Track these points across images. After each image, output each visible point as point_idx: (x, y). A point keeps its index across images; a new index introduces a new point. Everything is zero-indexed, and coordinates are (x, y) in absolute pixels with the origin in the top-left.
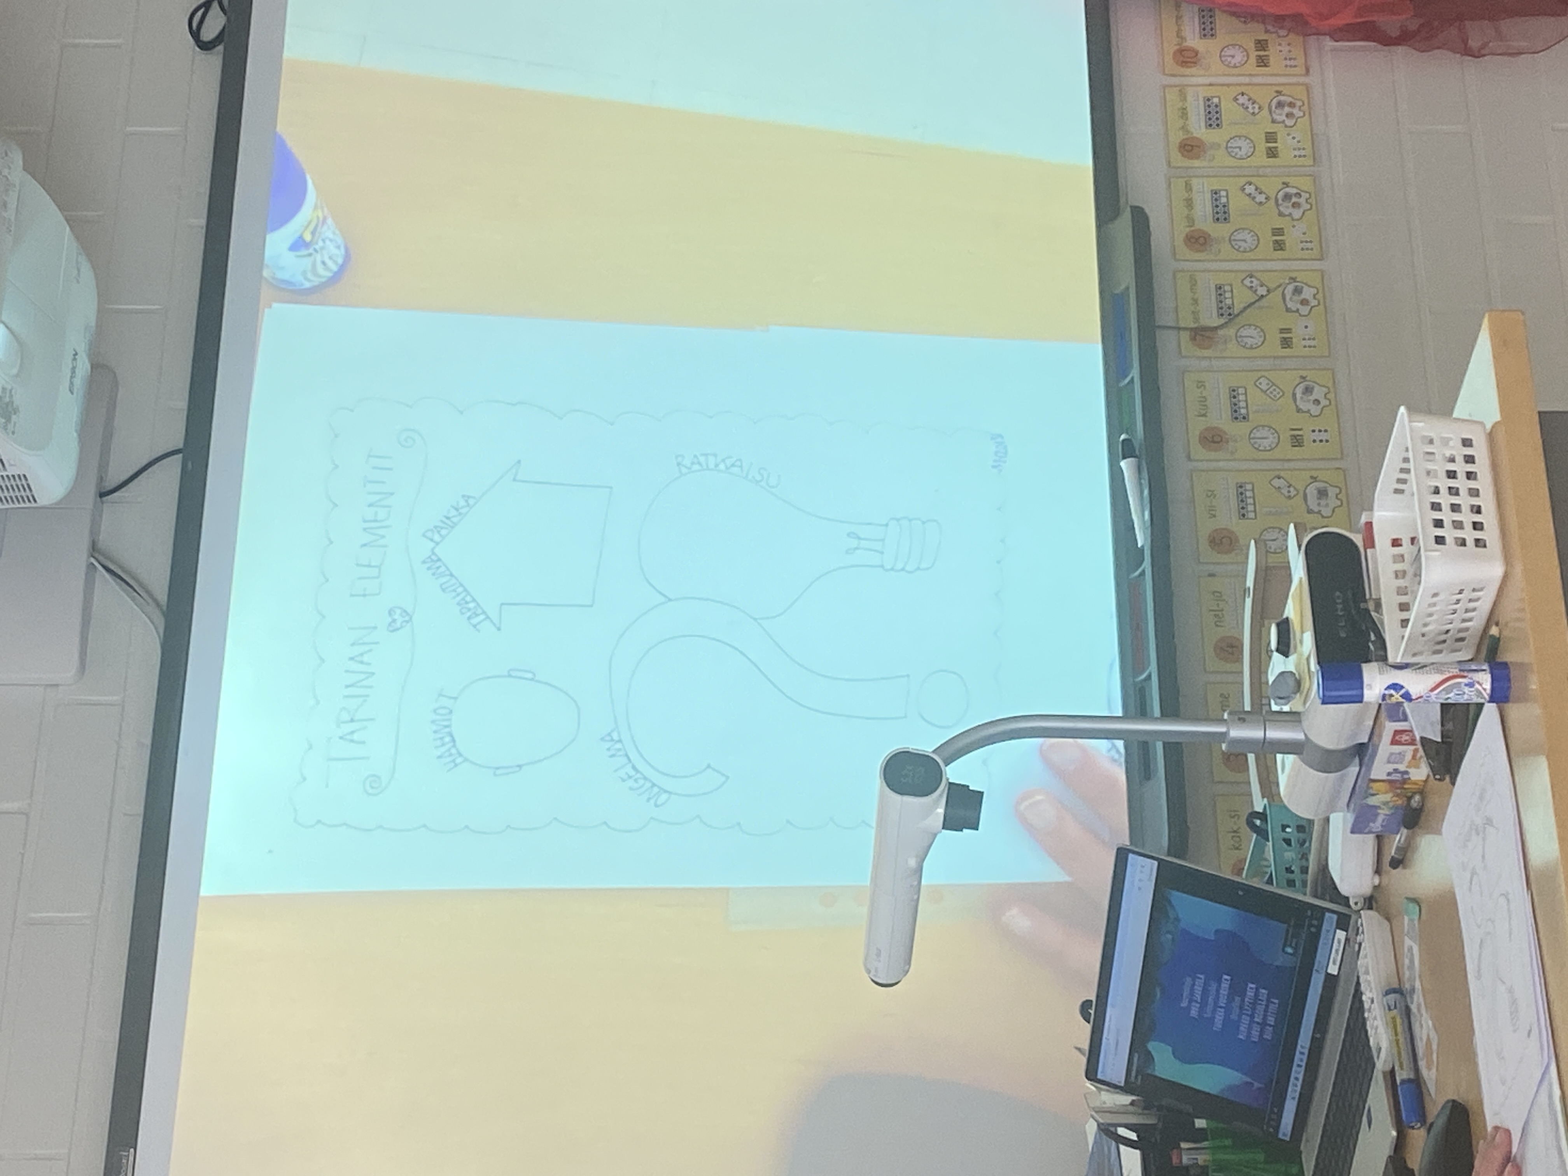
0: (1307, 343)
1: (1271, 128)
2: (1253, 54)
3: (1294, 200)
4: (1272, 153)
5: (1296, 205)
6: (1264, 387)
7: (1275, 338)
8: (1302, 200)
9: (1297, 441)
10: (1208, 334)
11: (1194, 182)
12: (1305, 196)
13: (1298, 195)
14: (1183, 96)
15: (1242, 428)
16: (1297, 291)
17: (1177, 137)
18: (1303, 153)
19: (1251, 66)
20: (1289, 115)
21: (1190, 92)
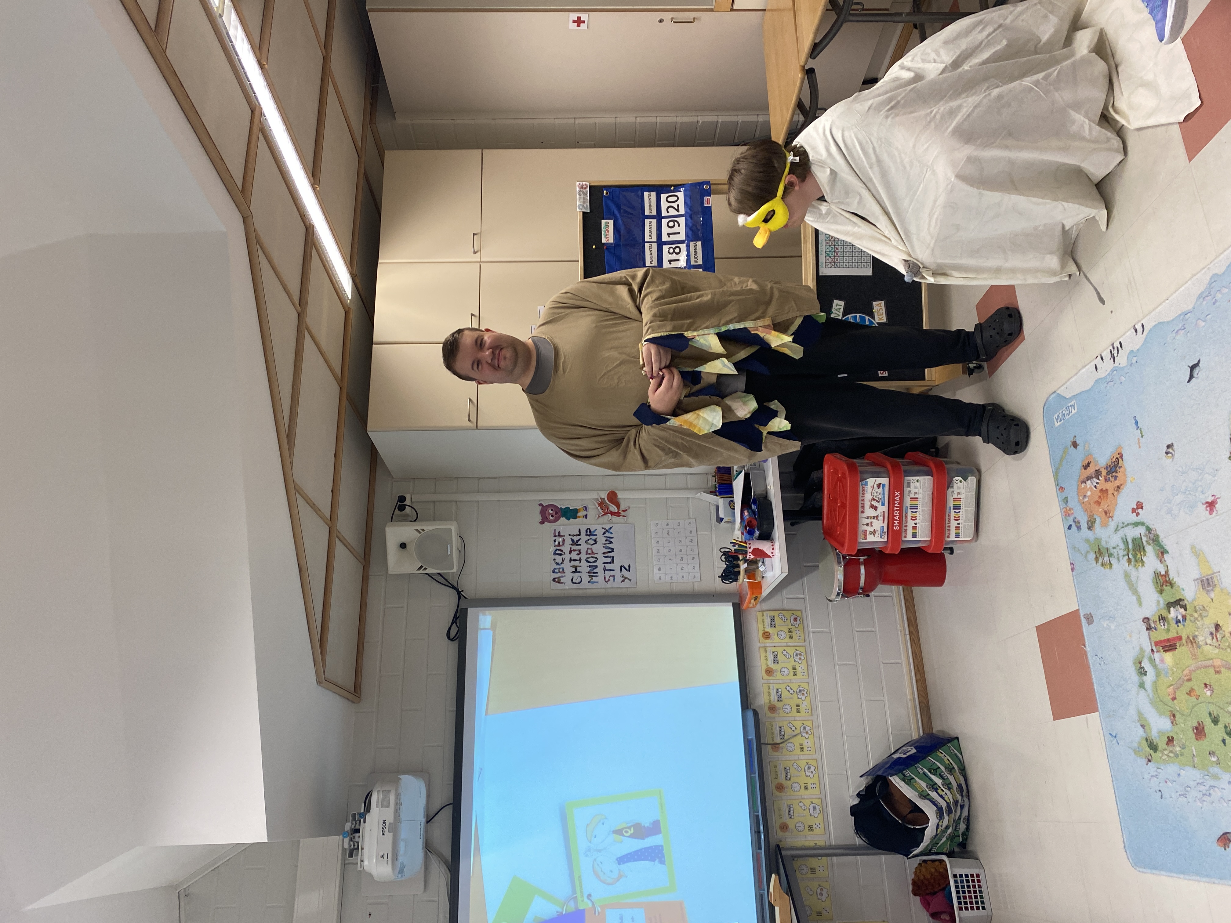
0: (808, 749)
1: (795, 664)
2: (788, 634)
3: (802, 692)
4: (795, 674)
5: (803, 694)
6: (795, 767)
7: (798, 747)
8: (805, 693)
9: (806, 788)
10: (777, 746)
11: (771, 685)
12: (806, 690)
13: (804, 690)
14: (766, 652)
15: (788, 783)
16: (805, 728)
17: (764, 667)
18: (804, 674)
19: (787, 640)
20: (800, 659)
21: (768, 649)
